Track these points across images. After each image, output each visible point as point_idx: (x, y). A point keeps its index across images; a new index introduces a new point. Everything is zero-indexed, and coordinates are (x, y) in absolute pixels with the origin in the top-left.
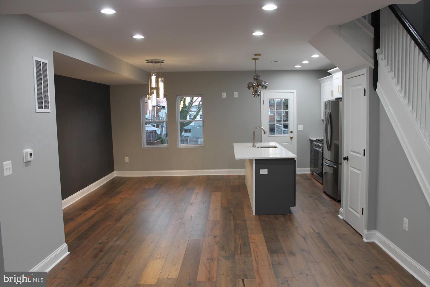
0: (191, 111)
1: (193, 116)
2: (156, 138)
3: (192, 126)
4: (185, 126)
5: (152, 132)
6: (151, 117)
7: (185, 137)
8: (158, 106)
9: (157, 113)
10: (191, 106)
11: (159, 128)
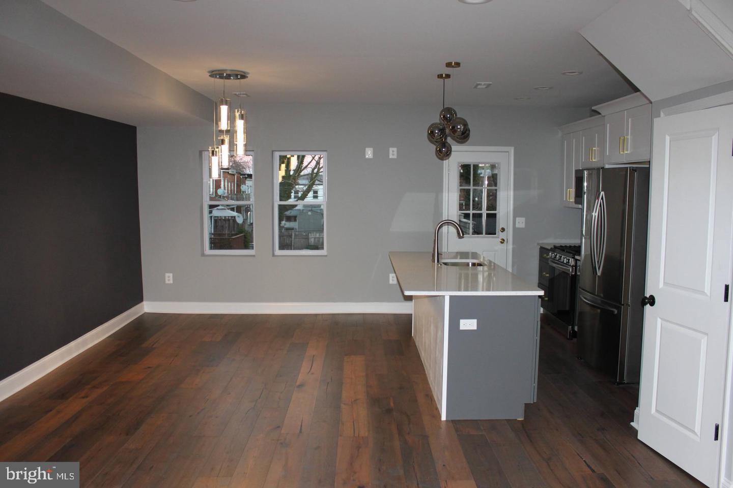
0: (299, 184)
1: (302, 193)
2: (234, 230)
3: (300, 210)
4: (287, 210)
5: (229, 220)
6: (228, 192)
7: (288, 229)
8: (240, 173)
9: (239, 186)
10: (299, 174)
11: (241, 213)
